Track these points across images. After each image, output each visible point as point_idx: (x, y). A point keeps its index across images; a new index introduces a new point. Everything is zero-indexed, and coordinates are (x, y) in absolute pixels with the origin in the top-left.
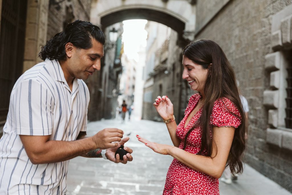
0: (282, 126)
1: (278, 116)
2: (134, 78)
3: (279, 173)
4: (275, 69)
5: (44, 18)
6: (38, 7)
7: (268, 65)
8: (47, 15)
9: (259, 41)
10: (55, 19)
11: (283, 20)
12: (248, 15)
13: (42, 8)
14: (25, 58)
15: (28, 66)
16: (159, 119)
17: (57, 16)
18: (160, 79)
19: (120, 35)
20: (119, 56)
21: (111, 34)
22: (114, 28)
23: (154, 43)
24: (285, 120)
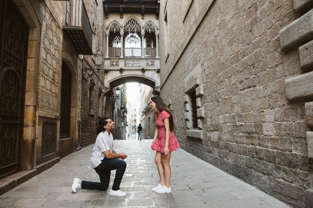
0: (192, 128)
1: (189, 123)
2: (135, 115)
3: (192, 149)
4: (187, 102)
5: (80, 87)
6: (77, 82)
7: (184, 101)
8: (81, 85)
9: (182, 90)
10: (85, 87)
11: (187, 80)
12: (178, 78)
13: (78, 82)
14: (71, 106)
15: (73, 110)
16: (150, 137)
17: (86, 85)
18: (148, 114)
19: (123, 91)
20: (123, 103)
21: (117, 91)
22: (118, 88)
23: (144, 94)
24: (193, 124)
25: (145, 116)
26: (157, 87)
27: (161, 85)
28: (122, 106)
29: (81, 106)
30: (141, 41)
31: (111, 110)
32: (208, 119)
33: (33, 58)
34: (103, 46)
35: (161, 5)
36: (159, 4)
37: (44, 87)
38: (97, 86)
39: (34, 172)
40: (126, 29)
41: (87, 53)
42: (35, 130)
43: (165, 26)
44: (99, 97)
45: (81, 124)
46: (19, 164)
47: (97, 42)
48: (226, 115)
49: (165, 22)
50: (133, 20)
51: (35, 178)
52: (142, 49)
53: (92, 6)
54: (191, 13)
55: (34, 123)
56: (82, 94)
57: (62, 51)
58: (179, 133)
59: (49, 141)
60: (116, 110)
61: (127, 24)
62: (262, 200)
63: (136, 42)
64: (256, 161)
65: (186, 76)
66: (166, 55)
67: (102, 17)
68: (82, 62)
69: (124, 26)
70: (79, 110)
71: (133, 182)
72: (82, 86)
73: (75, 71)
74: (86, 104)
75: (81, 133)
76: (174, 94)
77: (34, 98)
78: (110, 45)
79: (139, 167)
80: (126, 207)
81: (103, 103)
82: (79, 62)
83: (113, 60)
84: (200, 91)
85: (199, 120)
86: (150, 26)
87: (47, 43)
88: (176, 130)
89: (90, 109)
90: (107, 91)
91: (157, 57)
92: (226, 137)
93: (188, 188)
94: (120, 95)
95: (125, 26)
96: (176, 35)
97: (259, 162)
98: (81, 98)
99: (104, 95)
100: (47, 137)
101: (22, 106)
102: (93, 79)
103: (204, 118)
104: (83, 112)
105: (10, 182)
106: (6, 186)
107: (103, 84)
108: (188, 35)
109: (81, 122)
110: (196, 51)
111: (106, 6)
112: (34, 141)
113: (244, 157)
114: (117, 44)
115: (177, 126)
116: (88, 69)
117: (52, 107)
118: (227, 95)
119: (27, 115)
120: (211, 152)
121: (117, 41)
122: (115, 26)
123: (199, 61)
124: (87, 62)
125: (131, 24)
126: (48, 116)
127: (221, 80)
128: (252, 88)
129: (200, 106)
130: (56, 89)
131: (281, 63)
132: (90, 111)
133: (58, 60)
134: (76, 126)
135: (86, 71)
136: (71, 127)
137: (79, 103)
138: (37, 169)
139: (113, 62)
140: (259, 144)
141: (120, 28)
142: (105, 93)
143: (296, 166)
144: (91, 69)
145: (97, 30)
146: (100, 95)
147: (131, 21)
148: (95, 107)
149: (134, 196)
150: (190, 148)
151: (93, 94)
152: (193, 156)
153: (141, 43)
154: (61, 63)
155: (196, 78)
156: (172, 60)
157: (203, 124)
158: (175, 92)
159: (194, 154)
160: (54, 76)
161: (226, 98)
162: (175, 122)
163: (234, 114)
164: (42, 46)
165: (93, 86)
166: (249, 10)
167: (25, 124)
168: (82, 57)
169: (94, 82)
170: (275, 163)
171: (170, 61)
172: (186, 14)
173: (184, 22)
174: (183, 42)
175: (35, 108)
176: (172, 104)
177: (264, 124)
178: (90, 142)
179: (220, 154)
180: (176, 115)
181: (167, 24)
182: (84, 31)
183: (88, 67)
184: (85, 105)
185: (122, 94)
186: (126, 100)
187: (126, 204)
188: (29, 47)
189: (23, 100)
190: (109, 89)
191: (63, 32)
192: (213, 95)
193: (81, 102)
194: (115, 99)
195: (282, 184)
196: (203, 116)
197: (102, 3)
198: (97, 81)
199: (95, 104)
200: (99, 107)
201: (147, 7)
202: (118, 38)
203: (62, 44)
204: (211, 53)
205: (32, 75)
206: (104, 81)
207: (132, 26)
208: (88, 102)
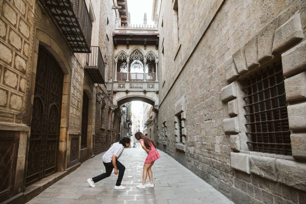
0: (179, 142)
1: (178, 139)
2: (139, 126)
4: (176, 122)
5: (94, 108)
6: (92, 105)
9: (173, 112)
10: (98, 107)
11: (176, 106)
12: (170, 102)
13: (94, 105)
14: (88, 124)
15: (89, 126)
18: (150, 126)
19: (129, 106)
20: (129, 116)
21: (123, 108)
22: (124, 105)
23: (146, 108)
24: (180, 140)
25: (148, 127)
26: (156, 106)
27: (159, 104)
28: (128, 119)
29: (95, 123)
30: (144, 66)
31: (118, 124)
32: (188, 137)
33: (67, 95)
34: (112, 71)
35: (160, 39)
36: (158, 38)
37: (72, 114)
38: (108, 105)
39: (66, 173)
40: (131, 57)
41: (101, 82)
42: (67, 144)
43: (162, 57)
44: (108, 113)
45: (95, 137)
46: (57, 167)
47: (108, 69)
48: (198, 136)
49: (162, 54)
50: (137, 50)
51: (66, 177)
52: (144, 74)
53: (104, 43)
54: (179, 56)
55: (66, 139)
56: (96, 113)
57: (83, 84)
58: (171, 145)
59: (74, 151)
60: (122, 123)
61: (132, 54)
62: (211, 193)
63: (139, 67)
64: (212, 169)
65: (176, 102)
66: (163, 81)
67: (112, 49)
68: (97, 88)
69: (129, 55)
70: (93, 126)
71: (132, 181)
72: (96, 107)
73: (91, 97)
75: (94, 144)
76: (168, 114)
77: (66, 122)
78: (119, 70)
79: (138, 171)
80: (127, 195)
81: (111, 118)
82: (94, 89)
83: (120, 83)
84: (184, 116)
85: (183, 137)
86: (151, 55)
87: (74, 82)
88: (169, 143)
89: (102, 124)
90: (115, 108)
91: (157, 81)
92: (198, 151)
93: (168, 185)
94: (126, 111)
95: (131, 55)
96: (170, 68)
97: (213, 170)
98: (95, 116)
99: (113, 112)
100: (73, 149)
101: (59, 128)
102: (104, 101)
103: (186, 136)
104: (97, 127)
105: (54, 179)
106: (52, 181)
107: (112, 103)
108: (177, 71)
109: (95, 135)
110: (182, 85)
111: (115, 39)
112: (66, 151)
113: (206, 165)
114: (124, 69)
115: (170, 140)
116: (101, 94)
117: (77, 126)
118: (198, 122)
119: (62, 134)
120: (190, 161)
121: (124, 67)
122: (122, 55)
123: (184, 93)
124: (100, 88)
125: (135, 54)
126: (74, 134)
127: (195, 111)
128: (210, 121)
129: (184, 127)
130: (79, 113)
131: (223, 109)
132: (101, 126)
133: (81, 92)
134: (91, 139)
135: (99, 95)
136: (88, 140)
137: (94, 121)
138: (67, 170)
139: (120, 85)
140: (213, 157)
141: (127, 57)
142: (113, 110)
143: (228, 172)
144: (104, 93)
145: (108, 60)
146: (109, 112)
147: (135, 51)
148: (105, 122)
149: (132, 189)
150: (178, 158)
151: (104, 112)
152: (180, 164)
153: (143, 68)
154: (82, 93)
155: (181, 106)
156: (167, 86)
157: (186, 141)
158: (169, 112)
159: (180, 163)
160: (78, 104)
161: (198, 124)
162: (168, 136)
163: (202, 136)
164: (72, 86)
165: (104, 106)
166: (209, 69)
167: (60, 140)
168: (96, 85)
169: (105, 103)
170: (220, 170)
171: (166, 87)
172: (176, 54)
173: (175, 60)
174: (174, 75)
175: (67, 129)
176: (166, 121)
177: (215, 145)
178: (101, 151)
179: (195, 163)
180: (169, 131)
181: (164, 56)
182: (99, 70)
183: (101, 92)
184: (98, 122)
185: (127, 109)
186: (131, 113)
187: (127, 193)
188: (64, 87)
189: (60, 124)
190: (117, 106)
191: (85, 71)
192: (191, 120)
194: (121, 115)
195: (223, 183)
196: (186, 134)
197: (112, 38)
198: (108, 101)
199: (105, 120)
200: (108, 122)
201: (149, 40)
202: (124, 64)
203: (83, 79)
204: (190, 90)
205: (66, 106)
206: (113, 101)
207: (137, 55)
208: (101, 119)
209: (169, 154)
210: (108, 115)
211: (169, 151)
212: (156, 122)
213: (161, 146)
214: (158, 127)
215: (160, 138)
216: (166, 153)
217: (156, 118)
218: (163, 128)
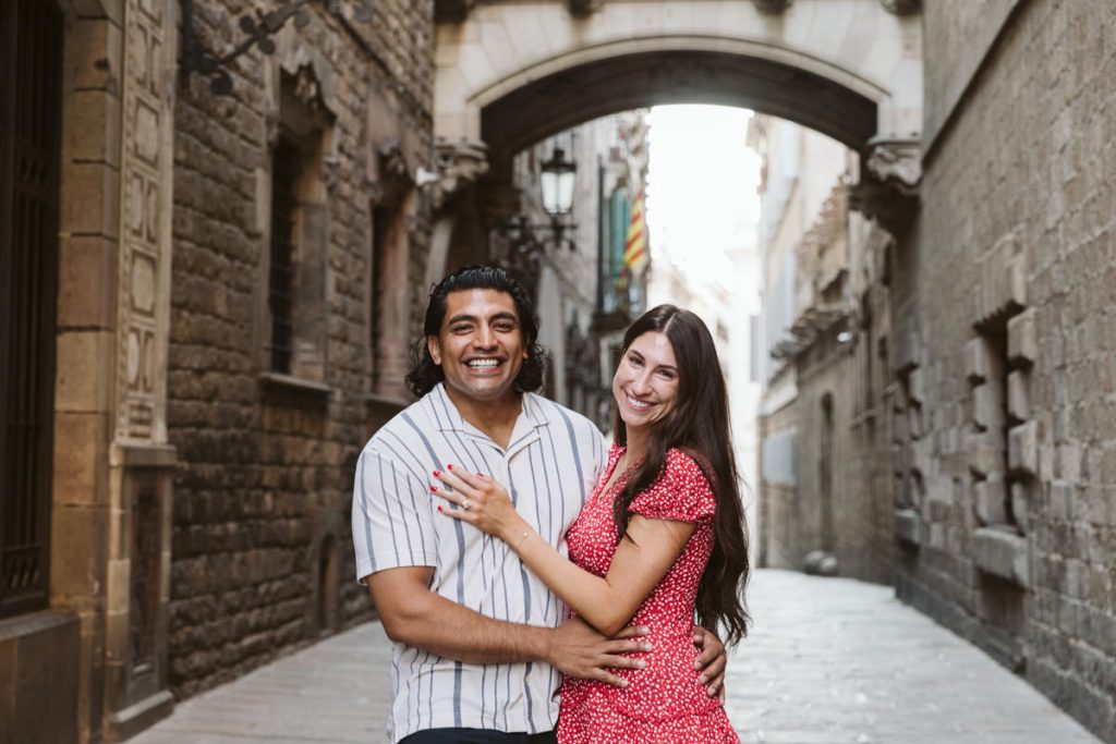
5: (152, 133)
6: (115, 88)
8: (168, 119)
10: (222, 136)
12: (1100, 42)
15: (77, 355)
16: (829, 563)
17: (233, 120)
18: (821, 372)
19: (622, 182)
21: (548, 180)
22: (558, 153)
23: (788, 203)
25: (800, 384)
26: (897, 147)
27: (928, 122)
28: (609, 305)
29: (175, 318)
38: (362, 140)
45: (167, 485)
56: (180, 202)
70: (142, 356)
72: (179, 126)
74: (236, 295)
75: (165, 566)
88: (1072, 564)
89: (281, 333)
90: (461, 179)
94: (585, 224)
98: (176, 236)
99: (435, 215)
102: (308, 70)
104: (200, 372)
107: (426, 120)
109: (171, 459)
115: (1084, 527)
132: (282, 361)
134: (106, 506)
136: (58, 516)
137: (148, 288)
142: (438, 194)
146: (384, 217)
148: (335, 321)
151: (318, 207)
158: (1068, 187)
162: (1058, 475)
165: (317, 136)
169: (319, 97)
176: (1030, 302)
178: (280, 633)
180: (1066, 417)
184: (222, 309)
185: (606, 206)
186: (646, 249)
190: (476, 160)
193: (175, 279)
198: (362, 88)
199: (332, 296)
200: (376, 314)
206: (431, 96)
208: (261, 278)
209: (1066, 699)
210: (368, 243)
211: (1068, 656)
212: (884, 325)
213: (945, 576)
214: (918, 379)
215: (940, 490)
216: (1020, 669)
217: (886, 280)
218: (976, 381)
